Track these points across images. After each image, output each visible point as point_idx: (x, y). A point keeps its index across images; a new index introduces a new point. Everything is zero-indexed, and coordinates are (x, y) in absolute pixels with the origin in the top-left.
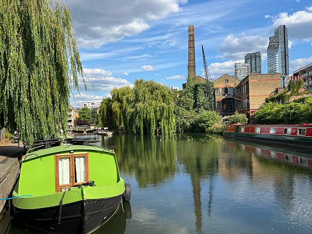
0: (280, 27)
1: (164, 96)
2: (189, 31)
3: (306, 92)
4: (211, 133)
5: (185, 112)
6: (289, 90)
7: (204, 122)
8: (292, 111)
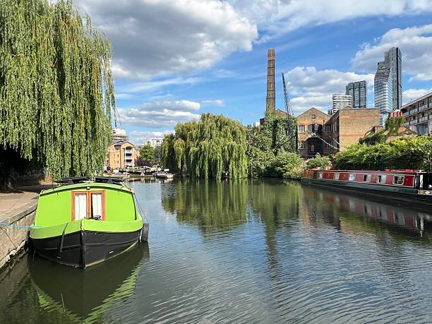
0: (392, 50)
1: (234, 133)
2: (269, 55)
3: (407, 132)
4: (290, 179)
5: (260, 152)
6: (387, 129)
7: (281, 166)
8: (377, 154)
